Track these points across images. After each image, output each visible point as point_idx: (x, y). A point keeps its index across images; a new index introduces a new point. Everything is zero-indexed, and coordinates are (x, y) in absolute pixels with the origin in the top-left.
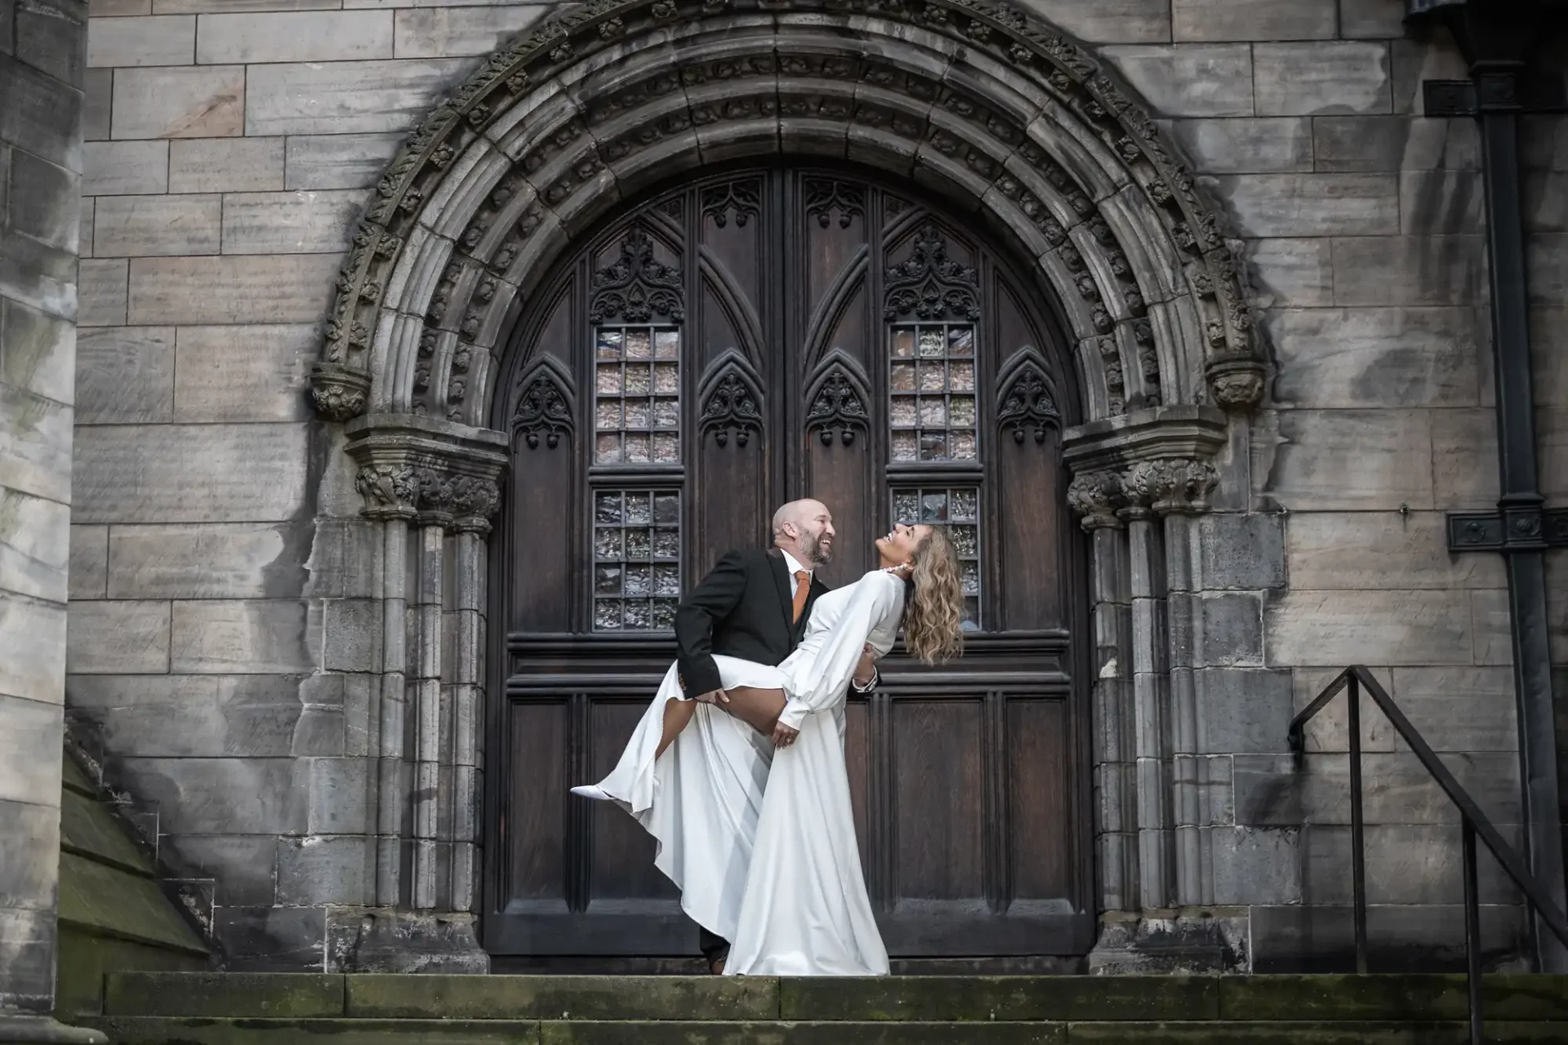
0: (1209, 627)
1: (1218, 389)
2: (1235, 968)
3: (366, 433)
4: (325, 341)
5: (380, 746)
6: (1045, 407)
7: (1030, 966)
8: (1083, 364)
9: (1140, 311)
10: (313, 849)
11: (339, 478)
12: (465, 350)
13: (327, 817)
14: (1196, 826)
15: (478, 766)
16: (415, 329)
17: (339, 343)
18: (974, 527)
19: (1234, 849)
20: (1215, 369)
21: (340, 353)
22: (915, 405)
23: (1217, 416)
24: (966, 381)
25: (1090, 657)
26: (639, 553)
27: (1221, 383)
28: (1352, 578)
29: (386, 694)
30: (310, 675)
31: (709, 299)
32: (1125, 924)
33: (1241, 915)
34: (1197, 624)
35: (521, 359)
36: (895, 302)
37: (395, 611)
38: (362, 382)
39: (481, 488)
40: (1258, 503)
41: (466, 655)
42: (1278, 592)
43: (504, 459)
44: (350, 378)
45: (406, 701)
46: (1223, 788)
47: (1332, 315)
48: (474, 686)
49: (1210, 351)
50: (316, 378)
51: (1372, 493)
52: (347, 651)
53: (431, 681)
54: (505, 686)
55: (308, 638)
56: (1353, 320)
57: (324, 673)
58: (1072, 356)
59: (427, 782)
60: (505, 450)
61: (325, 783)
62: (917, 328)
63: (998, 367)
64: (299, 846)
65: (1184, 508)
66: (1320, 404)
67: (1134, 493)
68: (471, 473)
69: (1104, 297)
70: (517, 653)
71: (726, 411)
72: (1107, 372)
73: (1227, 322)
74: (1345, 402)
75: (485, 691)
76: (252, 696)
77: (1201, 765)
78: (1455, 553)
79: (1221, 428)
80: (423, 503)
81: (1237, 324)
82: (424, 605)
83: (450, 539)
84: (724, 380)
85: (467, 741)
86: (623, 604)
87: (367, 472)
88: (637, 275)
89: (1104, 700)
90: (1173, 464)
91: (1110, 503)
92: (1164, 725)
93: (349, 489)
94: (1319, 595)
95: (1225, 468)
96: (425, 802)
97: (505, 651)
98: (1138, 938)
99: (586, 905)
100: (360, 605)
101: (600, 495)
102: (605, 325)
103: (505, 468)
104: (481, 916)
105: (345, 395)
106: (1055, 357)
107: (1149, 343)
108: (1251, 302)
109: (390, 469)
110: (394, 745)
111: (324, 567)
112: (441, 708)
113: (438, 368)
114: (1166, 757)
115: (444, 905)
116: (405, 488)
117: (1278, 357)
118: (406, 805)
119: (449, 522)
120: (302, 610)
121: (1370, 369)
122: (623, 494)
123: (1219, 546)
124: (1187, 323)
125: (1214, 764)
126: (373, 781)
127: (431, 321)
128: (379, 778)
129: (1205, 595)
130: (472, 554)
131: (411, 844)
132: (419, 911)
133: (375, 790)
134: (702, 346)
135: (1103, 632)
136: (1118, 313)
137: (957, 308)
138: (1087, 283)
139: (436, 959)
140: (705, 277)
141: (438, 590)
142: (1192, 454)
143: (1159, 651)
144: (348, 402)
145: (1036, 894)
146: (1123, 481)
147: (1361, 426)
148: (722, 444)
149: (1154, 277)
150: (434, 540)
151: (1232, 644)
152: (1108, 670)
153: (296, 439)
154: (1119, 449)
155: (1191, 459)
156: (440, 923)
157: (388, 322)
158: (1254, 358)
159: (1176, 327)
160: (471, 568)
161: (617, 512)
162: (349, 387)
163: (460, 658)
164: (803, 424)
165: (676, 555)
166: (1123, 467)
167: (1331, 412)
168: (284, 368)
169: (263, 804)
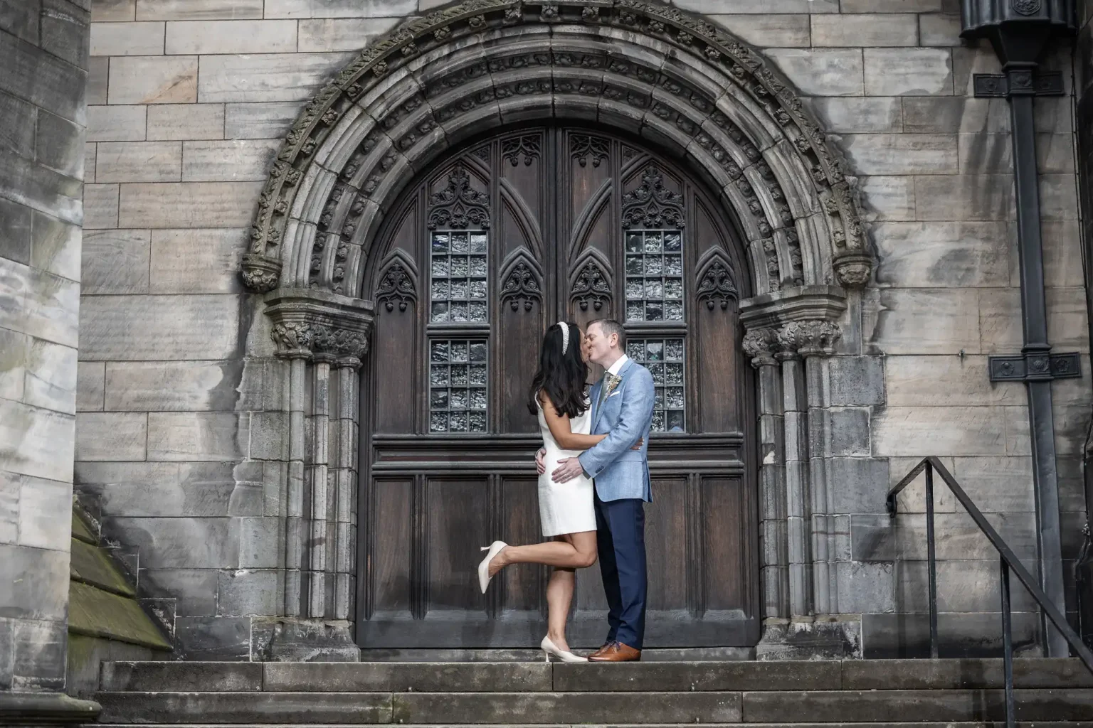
0: (835, 430)
1: (841, 275)
2: (852, 655)
3: (278, 301)
4: (251, 240)
5: (287, 509)
6: (728, 286)
7: (718, 654)
8: (752, 257)
9: (790, 223)
10: (241, 580)
11: (261, 331)
12: (344, 247)
13: (251, 555)
14: (826, 562)
15: (353, 522)
16: (311, 232)
17: (260, 241)
18: (680, 365)
19: (851, 577)
20: (838, 261)
21: (261, 248)
22: (642, 284)
23: (840, 292)
24: (676, 269)
25: (758, 449)
26: (459, 382)
27: (842, 271)
28: (928, 399)
29: (291, 475)
30: (241, 462)
31: (506, 213)
32: (780, 626)
33: (856, 620)
34: (827, 429)
35: (382, 253)
36: (630, 216)
37: (298, 419)
38: (275, 267)
39: (355, 338)
40: (867, 349)
41: (345, 449)
42: (879, 408)
43: (370, 319)
44: (268, 265)
45: (305, 479)
46: (844, 536)
47: (914, 227)
48: (350, 469)
49: (835, 250)
50: (245, 266)
51: (941, 343)
52: (265, 445)
53: (321, 466)
54: (371, 469)
55: (239, 437)
56: (928, 231)
57: (250, 461)
58: (745, 253)
59: (319, 532)
60: (371, 313)
61: (251, 534)
62: (644, 233)
63: (697, 260)
64: (233, 576)
65: (819, 352)
66: (906, 285)
67: (786, 343)
68: (348, 328)
69: (767, 213)
70: (379, 448)
71: (518, 288)
72: (768, 263)
73: (847, 230)
74: (923, 284)
75: (358, 473)
76: (202, 476)
77: (830, 521)
78: (994, 382)
79: (842, 300)
80: (316, 347)
81: (854, 232)
82: (317, 415)
83: (333, 372)
84: (517, 267)
85: (345, 506)
86: (449, 415)
87: (279, 327)
88: (459, 197)
89: (767, 478)
90: (812, 323)
91: (770, 349)
92: (806, 494)
93: (267, 339)
94: (906, 410)
95: (845, 327)
96: (317, 548)
97: (371, 446)
98: (789, 636)
99: (425, 614)
100: (274, 416)
101: (434, 343)
102: (438, 230)
103: (371, 325)
104: (355, 622)
105: (264, 276)
106: (734, 254)
107: (796, 244)
108: (863, 217)
109: (293, 325)
110: (296, 509)
111: (250, 390)
112: (328, 484)
113: (326, 258)
114: (807, 516)
115: (330, 615)
116: (304, 338)
117: (880, 253)
118: (305, 548)
119: (334, 360)
120: (235, 419)
121: (940, 260)
122: (450, 342)
123: (841, 377)
124: (820, 229)
125: (838, 521)
126: (283, 533)
127: (322, 227)
128: (287, 531)
129: (833, 410)
130: (349, 381)
131: (308, 574)
132: (313, 619)
133: (284, 539)
134: (502, 244)
135: (766, 434)
136: (776, 225)
137: (671, 221)
138: (755, 204)
139: (325, 651)
140: (504, 199)
141: (326, 405)
142: (824, 317)
143: (802, 446)
144: (267, 280)
145: (722, 606)
146: (779, 335)
147: (934, 299)
148: (515, 309)
149: (799, 201)
150: (323, 372)
151: (851, 441)
152: (769, 459)
153: (231, 305)
154: (776, 313)
155: (823, 320)
156: (327, 627)
157: (293, 227)
158: (865, 255)
159: (813, 234)
160: (348, 391)
161: (446, 354)
162: (267, 271)
163: (340, 450)
164: (568, 297)
165: (485, 382)
166: (779, 326)
167: (915, 290)
168: (223, 258)
169: (209, 548)
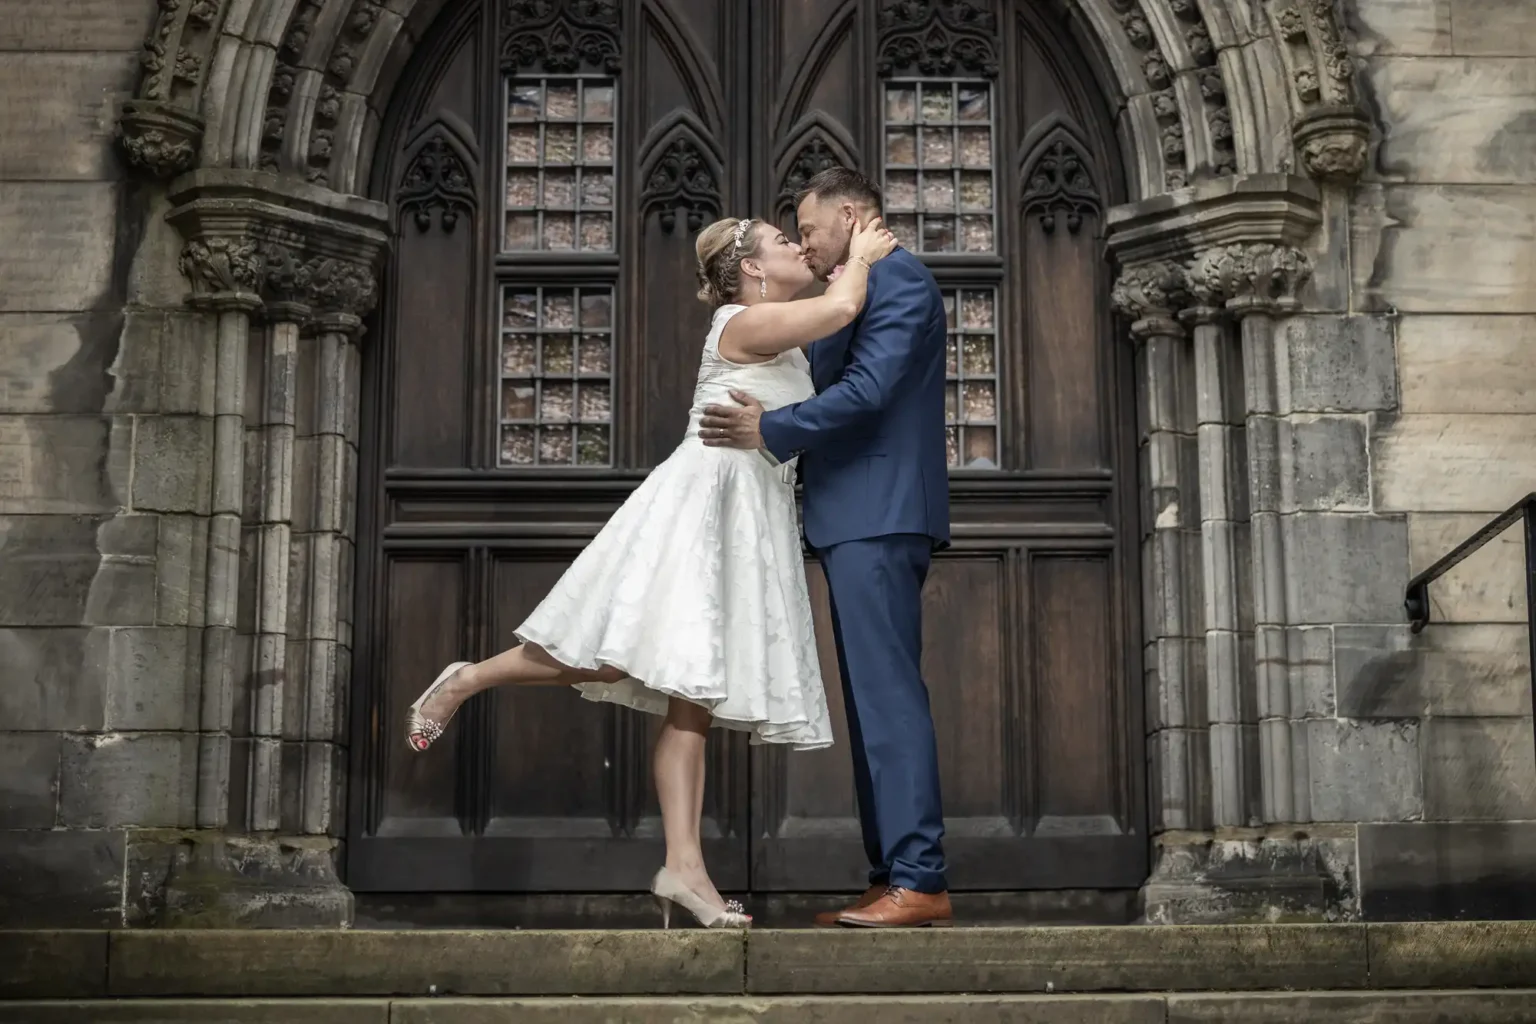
0: (1303, 461)
1: (1310, 155)
2: (1339, 906)
3: (195, 193)
4: (144, 71)
5: (206, 612)
6: (1081, 186)
7: (1064, 903)
8: (1130, 127)
9: (1208, 58)
10: (109, 750)
11: (159, 255)
12: (332, 97)
13: (130, 705)
14: (1286, 719)
15: (341, 640)
16: (264, 64)
17: (160, 75)
18: (991, 337)
19: (1336, 749)
20: (1307, 128)
21: (162, 90)
22: (915, 183)
23: (1308, 189)
24: (979, 155)
25: (1142, 502)
26: (559, 367)
27: (1314, 146)
28: (1480, 399)
29: (214, 543)
30: (113, 516)
31: (653, 46)
32: (1192, 848)
33: (1346, 835)
34: (1286, 457)
35: (409, 116)
36: (891, 52)
37: (231, 435)
38: (188, 127)
39: (350, 274)
40: (1361, 301)
41: (327, 493)
42: (1388, 415)
43: (382, 238)
44: (174, 121)
45: (242, 552)
46: (1321, 670)
47: (1450, 67)
48: (337, 534)
49: (1298, 108)
50: (129, 123)
51: (1506, 291)
52: (162, 484)
53: (277, 527)
54: (381, 538)
55: (111, 467)
56: (1477, 75)
57: (131, 513)
58: (1115, 123)
59: (270, 658)
60: (384, 226)
61: (129, 663)
62: (919, 86)
63: (1021, 135)
64: (91, 746)
65: (1269, 306)
66: (1437, 177)
67: (1203, 288)
68: (339, 254)
69: (1161, 41)
70: (398, 495)
71: (674, 186)
72: (1163, 140)
73: (1322, 69)
74: (1467, 177)
75: (354, 546)
76: (34, 543)
77: (1293, 639)
79: (1313, 205)
80: (272, 289)
81: (1335, 71)
82: (271, 425)
83: (307, 343)
84: (673, 147)
85: (326, 606)
86: (537, 433)
87: (194, 246)
88: (562, 12)
89: (1161, 558)
90: (1255, 249)
91: (1169, 303)
92: (1240, 587)
93: (171, 272)
94: (1440, 420)
95: (1319, 257)
96: (267, 690)
97: (382, 492)
98: (1211, 867)
99: (484, 825)
100: (182, 422)
101: (509, 294)
102: (521, 76)
103: (383, 249)
104: (344, 840)
105: (167, 144)
106: (1092, 124)
107: (1219, 99)
108: (1350, 47)
109: (224, 242)
110: (225, 610)
111: (134, 372)
112: (292, 563)
113: (296, 115)
114: (1244, 630)
115: (293, 826)
116: (245, 269)
117: (1385, 117)
118: (241, 691)
119: (307, 317)
120: (103, 429)
121: (1499, 134)
122: (539, 291)
123: (1313, 354)
124: (1269, 73)
125: (1309, 638)
126: (195, 658)
127: (288, 56)
128: (204, 654)
129: (1295, 419)
130: (338, 363)
131: (247, 745)
132: (255, 834)
133: (198, 670)
134: (643, 104)
135: (1160, 468)
136: (1179, 62)
137: (971, 62)
138: (1138, 25)
139: (277, 899)
140: (649, 18)
141: (290, 404)
142: (1279, 236)
143: (1234, 493)
144: (171, 153)
145: (1069, 810)
146: (1186, 272)
147: (1487, 205)
148: (668, 228)
149: (1227, 15)
150: (286, 342)
151: (1331, 481)
152: (1167, 518)
153: (100, 205)
154: (1183, 231)
155: (1277, 243)
156: (286, 850)
157: (229, 53)
158: (1358, 115)
159: (1254, 78)
160: (336, 379)
161: (531, 314)
162: (172, 134)
163: (319, 498)
164: (772, 204)
165: (608, 369)
166: (1187, 255)
167: (1452, 187)
168: (86, 110)
169: (43, 692)
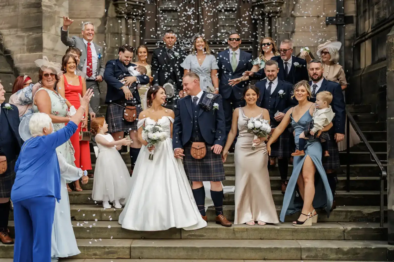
3: (117, 0)
11: (112, 9)
18: (235, 19)
26: (170, 24)
30: (107, 48)
37: (123, 35)
40: (290, 15)
42: (293, 32)
43: (144, 5)
52: (114, 43)
55: (106, 41)
57: (110, 48)
65: (276, 16)
67: (266, 13)
78: (327, 24)
80: (128, 14)
82: (128, 34)
87: (117, 8)
90: (274, 7)
91: (261, 15)
93: (114, 11)
94: (301, 33)
95: (284, 8)
100: (116, 34)
109: (121, 7)
111: (109, 27)
116: (125, 11)
119: (133, 18)
120: (105, 35)
122: (166, 12)
123: (282, 23)
129: (279, 33)
130: (138, 24)
141: (131, 31)
142: (277, 5)
146: (265, 10)
148: (186, 2)
150: (130, 21)
160: (138, 27)
165: (177, 24)
